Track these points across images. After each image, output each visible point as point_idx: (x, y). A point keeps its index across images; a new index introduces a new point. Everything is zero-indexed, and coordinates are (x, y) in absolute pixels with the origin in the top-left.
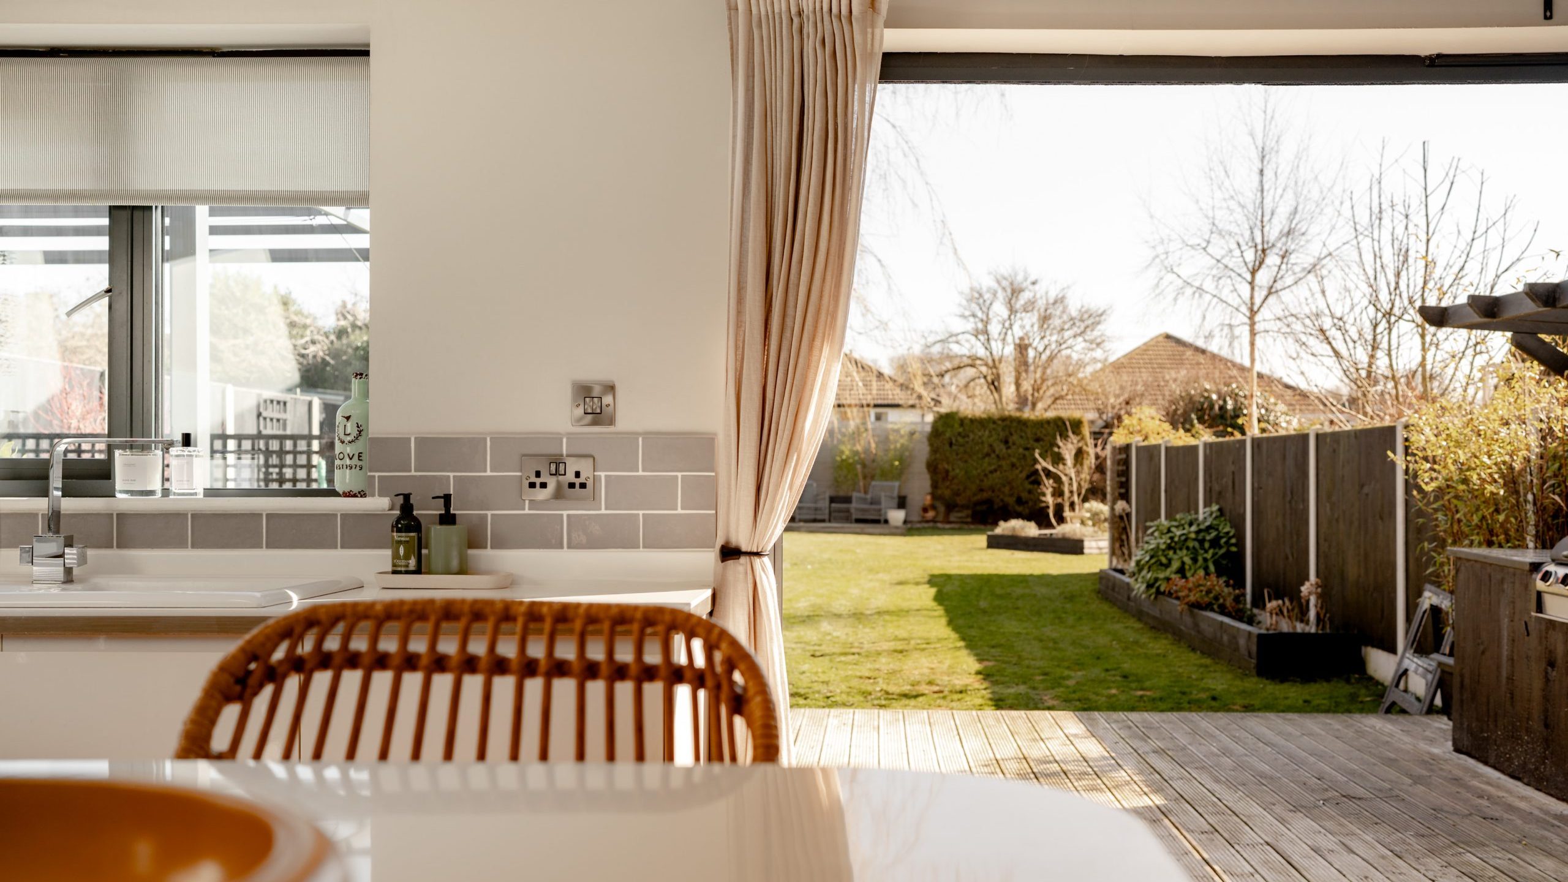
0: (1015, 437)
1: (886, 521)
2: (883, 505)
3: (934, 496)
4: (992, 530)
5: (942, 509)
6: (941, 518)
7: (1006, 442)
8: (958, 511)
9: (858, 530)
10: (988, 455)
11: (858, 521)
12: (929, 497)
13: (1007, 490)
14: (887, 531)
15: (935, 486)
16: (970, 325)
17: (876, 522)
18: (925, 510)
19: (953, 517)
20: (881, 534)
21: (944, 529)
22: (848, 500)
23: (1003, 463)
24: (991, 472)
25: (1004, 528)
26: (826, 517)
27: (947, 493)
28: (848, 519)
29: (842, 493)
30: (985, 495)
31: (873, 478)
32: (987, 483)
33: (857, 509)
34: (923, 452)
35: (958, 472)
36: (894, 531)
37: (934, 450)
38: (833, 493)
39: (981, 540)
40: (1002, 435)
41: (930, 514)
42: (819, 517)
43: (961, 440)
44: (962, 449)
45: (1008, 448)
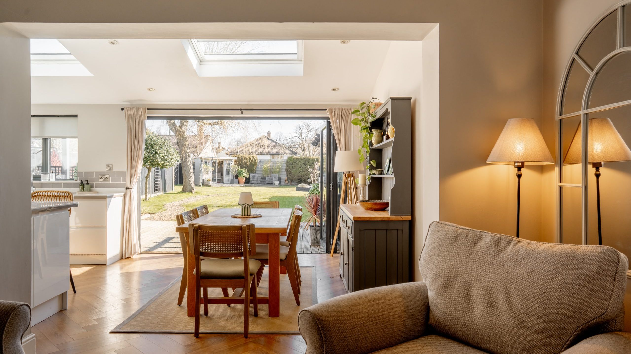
0: (307, 163)
1: (274, 184)
2: (273, 180)
3: (287, 178)
4: (297, 186)
5: (290, 181)
6: (289, 183)
7: (305, 164)
8: (293, 181)
9: (267, 186)
10: (300, 167)
11: (267, 184)
12: (286, 178)
13: (305, 176)
14: (274, 186)
15: (287, 175)
16: (297, 135)
17: (272, 184)
18: (285, 181)
19: (293, 183)
20: (272, 187)
21: (290, 186)
22: (265, 179)
23: (304, 169)
24: (301, 172)
25: (300, 186)
26: (260, 183)
27: (290, 177)
28: (265, 184)
29: (264, 177)
30: (300, 177)
31: (272, 173)
32: (300, 174)
33: (267, 181)
34: (285, 167)
35: (293, 171)
36: (276, 186)
37: (287, 166)
38: (262, 177)
39: (294, 188)
40: (304, 162)
41: (287, 182)
42: (258, 183)
43: (293, 164)
44: (294, 166)
45: (305, 165)
